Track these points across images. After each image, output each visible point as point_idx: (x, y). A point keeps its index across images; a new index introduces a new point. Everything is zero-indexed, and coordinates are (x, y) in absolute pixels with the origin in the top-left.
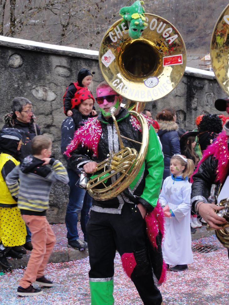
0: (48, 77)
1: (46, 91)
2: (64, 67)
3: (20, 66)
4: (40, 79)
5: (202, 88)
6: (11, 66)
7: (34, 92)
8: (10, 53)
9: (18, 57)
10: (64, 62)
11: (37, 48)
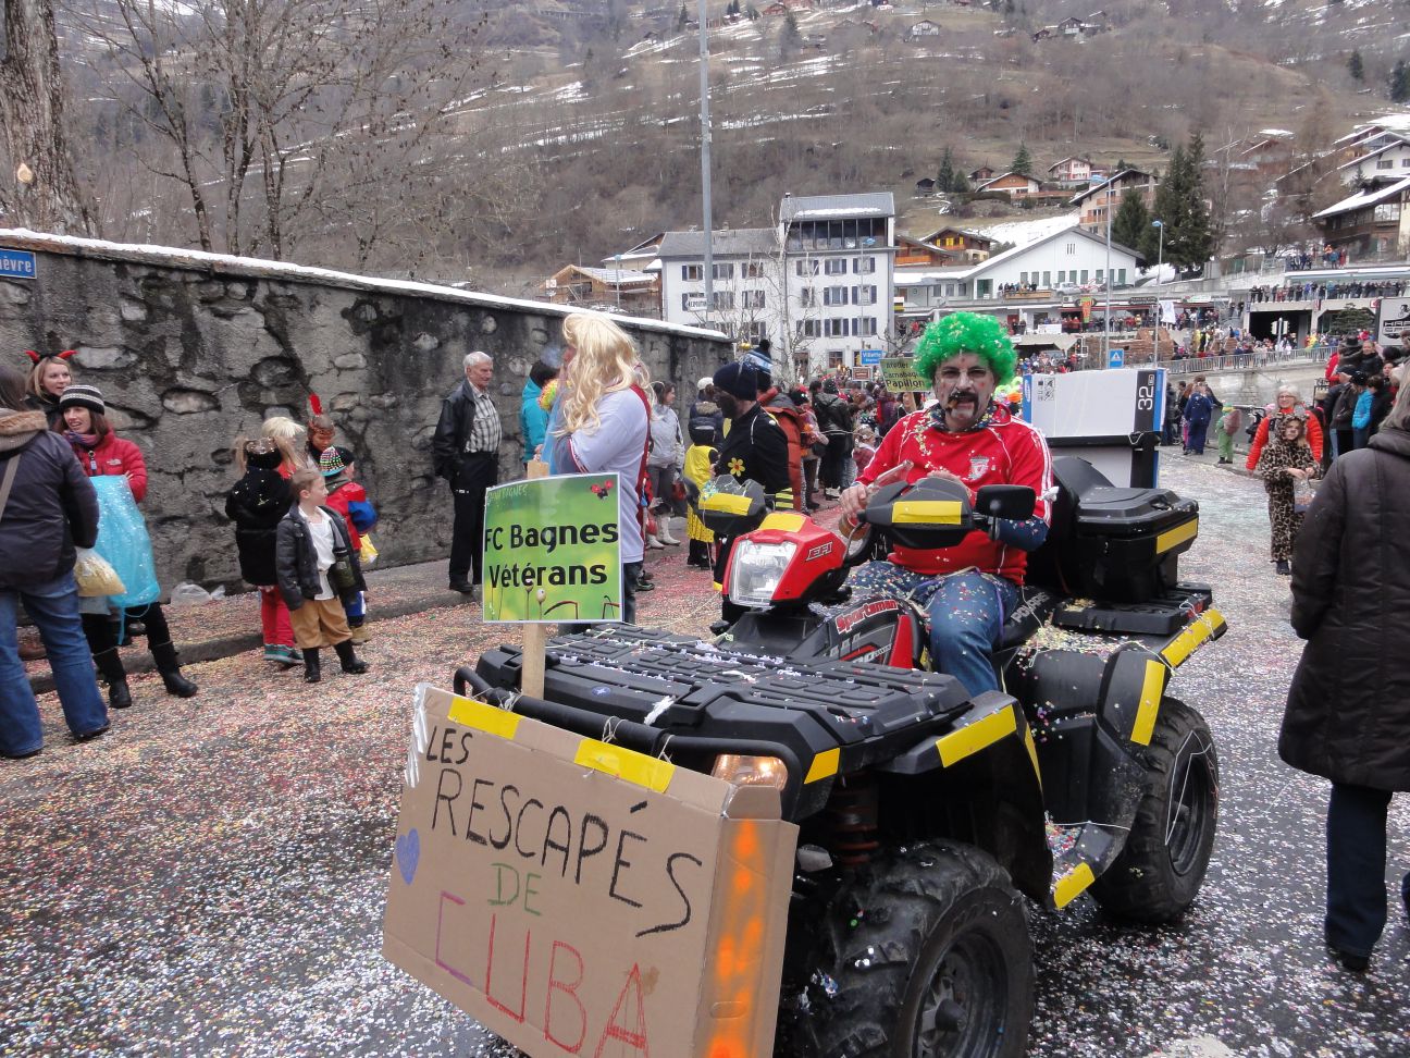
0: (526, 345)
1: (523, 364)
2: (541, 330)
3: (494, 331)
4: (517, 348)
5: (685, 350)
6: (485, 332)
7: (511, 366)
8: (483, 314)
9: (491, 319)
10: (540, 323)
11: (512, 306)
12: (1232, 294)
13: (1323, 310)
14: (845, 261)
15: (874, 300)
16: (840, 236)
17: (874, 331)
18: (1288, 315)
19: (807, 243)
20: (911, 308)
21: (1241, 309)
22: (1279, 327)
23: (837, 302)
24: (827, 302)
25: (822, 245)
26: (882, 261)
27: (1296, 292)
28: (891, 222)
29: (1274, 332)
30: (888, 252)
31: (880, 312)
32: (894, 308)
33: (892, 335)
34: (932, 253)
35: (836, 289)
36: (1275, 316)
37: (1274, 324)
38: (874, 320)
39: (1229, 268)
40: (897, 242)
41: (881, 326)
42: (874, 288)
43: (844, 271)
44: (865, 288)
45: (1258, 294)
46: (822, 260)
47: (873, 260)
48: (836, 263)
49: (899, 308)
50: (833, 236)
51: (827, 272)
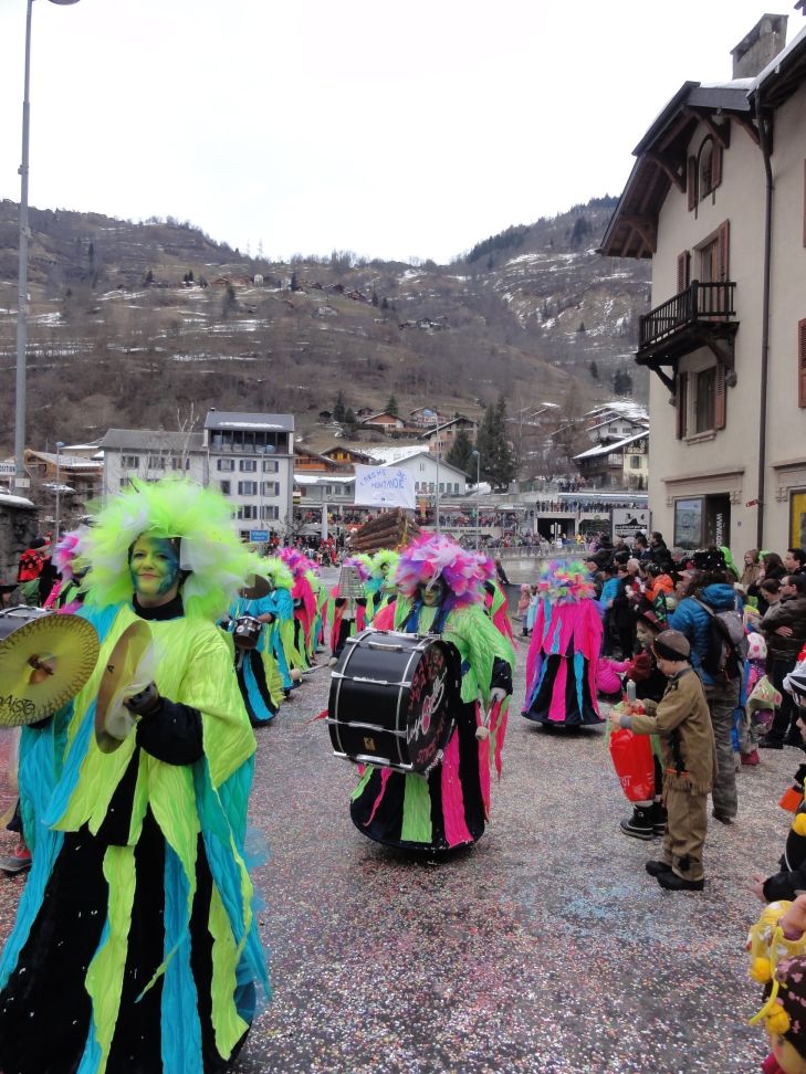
12: (526, 505)
13: (582, 519)
14: (255, 463)
15: (277, 493)
16: (251, 443)
17: (277, 517)
18: (560, 521)
19: (227, 448)
20: (307, 502)
21: (532, 515)
22: (555, 529)
23: (248, 492)
24: (240, 492)
25: (238, 448)
26: (284, 465)
27: (564, 506)
28: (291, 436)
29: (552, 532)
30: (289, 458)
31: (282, 502)
32: (292, 500)
33: (291, 520)
34: (327, 464)
35: (248, 483)
36: (552, 521)
37: (552, 526)
38: (277, 508)
39: (525, 487)
40: (297, 451)
41: (282, 513)
42: (277, 484)
43: (255, 469)
44: (270, 484)
45: (542, 506)
46: (237, 462)
47: (277, 463)
48: (248, 463)
49: (296, 500)
50: (246, 442)
51: (241, 469)
